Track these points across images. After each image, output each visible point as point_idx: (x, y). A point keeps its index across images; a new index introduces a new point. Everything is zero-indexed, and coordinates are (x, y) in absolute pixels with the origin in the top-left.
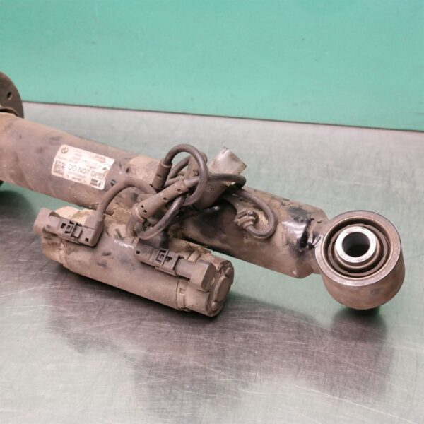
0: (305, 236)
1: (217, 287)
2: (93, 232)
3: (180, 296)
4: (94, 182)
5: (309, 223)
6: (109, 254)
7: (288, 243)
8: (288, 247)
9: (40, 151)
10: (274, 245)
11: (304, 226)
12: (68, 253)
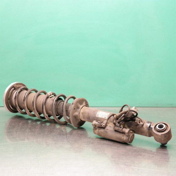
0: (150, 126)
1: (131, 136)
2: (105, 124)
3: (123, 137)
4: (105, 117)
5: (151, 123)
6: (108, 129)
7: (146, 127)
8: (146, 128)
9: (94, 112)
10: (143, 128)
11: (150, 124)
12: (99, 130)
